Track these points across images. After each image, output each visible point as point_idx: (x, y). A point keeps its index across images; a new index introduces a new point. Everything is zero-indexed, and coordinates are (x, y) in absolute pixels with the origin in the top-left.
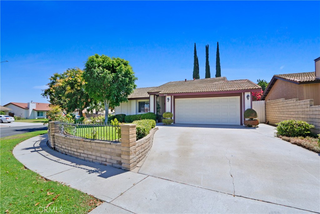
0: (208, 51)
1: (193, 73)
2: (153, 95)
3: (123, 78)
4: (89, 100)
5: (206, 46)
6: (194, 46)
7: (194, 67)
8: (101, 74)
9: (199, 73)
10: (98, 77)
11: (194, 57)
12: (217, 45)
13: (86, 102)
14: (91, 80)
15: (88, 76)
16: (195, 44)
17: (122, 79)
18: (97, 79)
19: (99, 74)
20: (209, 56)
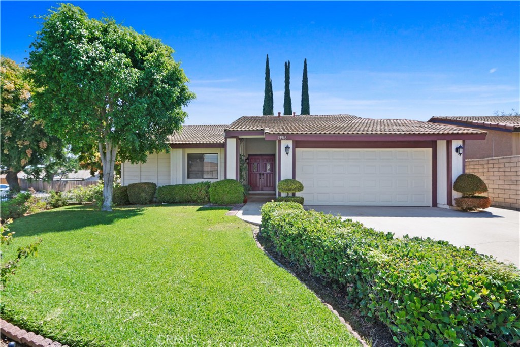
0: (289, 72)
1: (263, 108)
2: (235, 139)
3: (166, 86)
4: (43, 144)
5: (286, 63)
6: (266, 61)
7: (265, 98)
8: (101, 63)
9: (274, 108)
10: (89, 69)
11: (266, 79)
12: (303, 64)
13: (32, 148)
14: (65, 77)
15: (56, 62)
16: (267, 56)
17: (163, 88)
18: (85, 75)
19: (93, 60)
20: (290, 80)
